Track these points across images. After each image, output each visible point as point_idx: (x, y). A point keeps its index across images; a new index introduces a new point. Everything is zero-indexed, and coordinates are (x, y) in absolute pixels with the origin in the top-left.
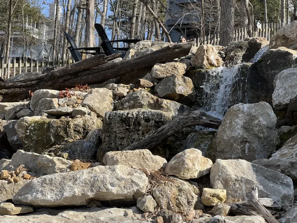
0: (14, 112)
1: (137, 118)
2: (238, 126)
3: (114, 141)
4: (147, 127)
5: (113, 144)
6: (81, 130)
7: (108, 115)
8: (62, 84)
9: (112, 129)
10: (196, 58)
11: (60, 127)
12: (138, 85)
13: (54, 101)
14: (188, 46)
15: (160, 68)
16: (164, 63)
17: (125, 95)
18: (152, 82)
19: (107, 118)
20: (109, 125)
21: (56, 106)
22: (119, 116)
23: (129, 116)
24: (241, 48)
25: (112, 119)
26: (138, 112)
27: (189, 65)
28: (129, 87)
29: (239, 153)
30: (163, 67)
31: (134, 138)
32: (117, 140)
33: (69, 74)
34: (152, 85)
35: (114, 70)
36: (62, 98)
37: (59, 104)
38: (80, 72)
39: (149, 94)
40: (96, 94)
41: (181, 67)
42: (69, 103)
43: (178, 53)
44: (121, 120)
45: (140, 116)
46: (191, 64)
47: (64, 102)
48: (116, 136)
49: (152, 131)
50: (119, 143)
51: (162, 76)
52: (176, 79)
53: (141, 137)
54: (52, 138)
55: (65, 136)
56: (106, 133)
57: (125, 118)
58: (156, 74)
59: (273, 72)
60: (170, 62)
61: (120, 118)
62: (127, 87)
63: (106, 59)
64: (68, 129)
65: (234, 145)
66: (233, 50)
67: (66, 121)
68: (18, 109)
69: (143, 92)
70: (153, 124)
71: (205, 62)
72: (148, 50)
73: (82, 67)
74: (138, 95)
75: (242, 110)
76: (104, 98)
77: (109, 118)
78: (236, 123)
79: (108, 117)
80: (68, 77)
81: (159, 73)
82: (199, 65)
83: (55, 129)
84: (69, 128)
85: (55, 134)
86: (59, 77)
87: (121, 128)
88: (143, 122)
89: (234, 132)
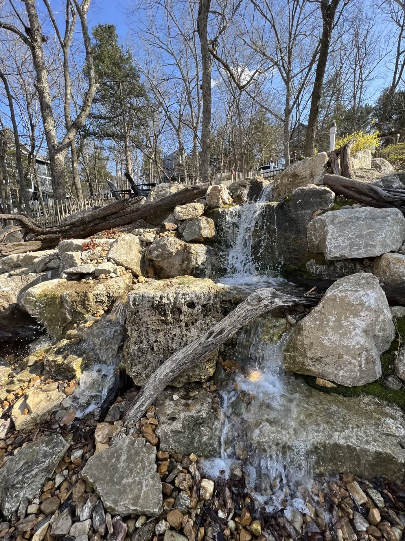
0: (43, 264)
1: (175, 303)
2: (358, 331)
3: (145, 337)
4: (192, 315)
5: (145, 342)
6: (105, 299)
7: (133, 300)
8: (93, 229)
9: (140, 320)
10: (211, 197)
11: (75, 302)
12: (163, 229)
13: (75, 257)
14: (205, 186)
15: (182, 210)
16: (184, 204)
17: (152, 241)
18: (176, 223)
19: (131, 303)
20: (135, 314)
21: (78, 262)
22: (149, 301)
23: (163, 301)
24: (245, 186)
25: (138, 305)
26: (176, 293)
27: (206, 205)
28: (155, 232)
29: (354, 371)
30: (184, 208)
31: (174, 333)
32: (150, 334)
33: (97, 219)
34: (176, 226)
35: (139, 213)
36: (85, 250)
37: (81, 259)
38: (108, 216)
39: (177, 239)
40: (122, 243)
41: (200, 207)
42: (93, 257)
43: (196, 194)
44: (152, 306)
45: (180, 301)
46: (206, 204)
47: (88, 255)
48: (147, 328)
49: (199, 321)
50: (154, 338)
51: (184, 218)
52: (201, 223)
53: (185, 332)
54: (68, 316)
55: (83, 311)
56: (132, 326)
57: (158, 305)
58: (179, 216)
59: (304, 212)
60: (189, 203)
61: (150, 304)
62: (153, 231)
63: (130, 202)
64: (86, 302)
65: (345, 357)
66: (239, 189)
67: (83, 292)
68: (47, 260)
69: (170, 239)
70: (200, 311)
71: (221, 202)
72: (167, 192)
73: (109, 212)
74: (165, 242)
75: (367, 304)
76: (131, 246)
77: (134, 304)
78: (352, 324)
79: (133, 302)
80: (97, 221)
81: (181, 215)
82: (214, 205)
83: (70, 304)
84: (88, 301)
85: (71, 310)
86: (89, 222)
87: (153, 317)
88: (185, 308)
89: (347, 339)
